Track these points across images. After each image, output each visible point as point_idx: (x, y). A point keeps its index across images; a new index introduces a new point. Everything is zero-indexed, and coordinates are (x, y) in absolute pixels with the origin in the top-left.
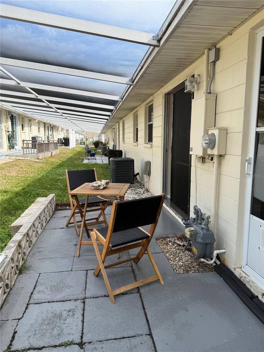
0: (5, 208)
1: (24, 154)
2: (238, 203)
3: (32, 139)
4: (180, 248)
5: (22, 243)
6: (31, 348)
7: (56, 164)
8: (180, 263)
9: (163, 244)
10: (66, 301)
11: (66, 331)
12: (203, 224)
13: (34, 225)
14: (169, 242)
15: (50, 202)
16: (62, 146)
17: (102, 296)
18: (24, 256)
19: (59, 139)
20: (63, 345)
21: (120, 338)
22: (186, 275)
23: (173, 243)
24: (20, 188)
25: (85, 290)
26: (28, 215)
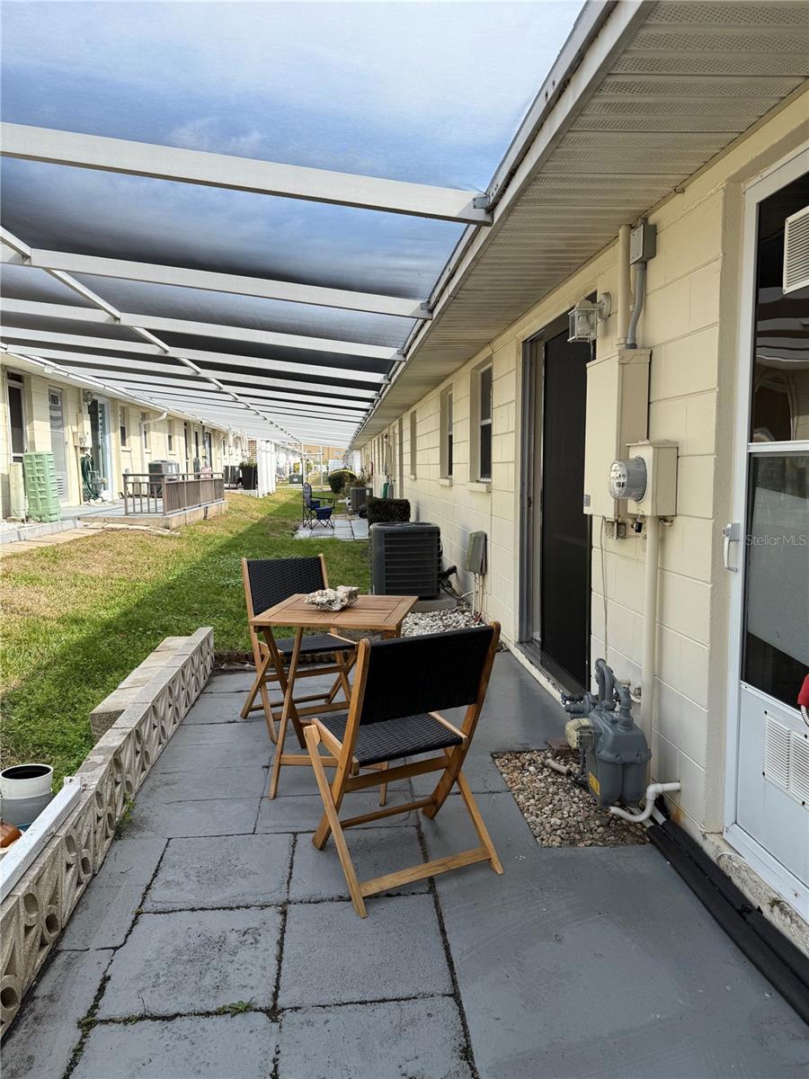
0: (76, 666)
1: (127, 514)
2: (707, 649)
3: (151, 471)
4: (560, 780)
5: (122, 756)
6: (146, 1016)
7: (217, 541)
8: (553, 821)
9: (512, 768)
10: (238, 907)
11: (235, 979)
12: (617, 709)
13: (154, 708)
14: (530, 764)
15: (200, 649)
16: (236, 488)
17: (332, 900)
18: (126, 791)
19: (227, 467)
20: (226, 1013)
21: (375, 1001)
22: (567, 852)
23: (541, 766)
24: (117, 611)
25: (288, 883)
26: (139, 684)
